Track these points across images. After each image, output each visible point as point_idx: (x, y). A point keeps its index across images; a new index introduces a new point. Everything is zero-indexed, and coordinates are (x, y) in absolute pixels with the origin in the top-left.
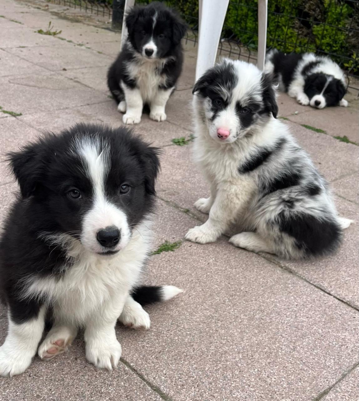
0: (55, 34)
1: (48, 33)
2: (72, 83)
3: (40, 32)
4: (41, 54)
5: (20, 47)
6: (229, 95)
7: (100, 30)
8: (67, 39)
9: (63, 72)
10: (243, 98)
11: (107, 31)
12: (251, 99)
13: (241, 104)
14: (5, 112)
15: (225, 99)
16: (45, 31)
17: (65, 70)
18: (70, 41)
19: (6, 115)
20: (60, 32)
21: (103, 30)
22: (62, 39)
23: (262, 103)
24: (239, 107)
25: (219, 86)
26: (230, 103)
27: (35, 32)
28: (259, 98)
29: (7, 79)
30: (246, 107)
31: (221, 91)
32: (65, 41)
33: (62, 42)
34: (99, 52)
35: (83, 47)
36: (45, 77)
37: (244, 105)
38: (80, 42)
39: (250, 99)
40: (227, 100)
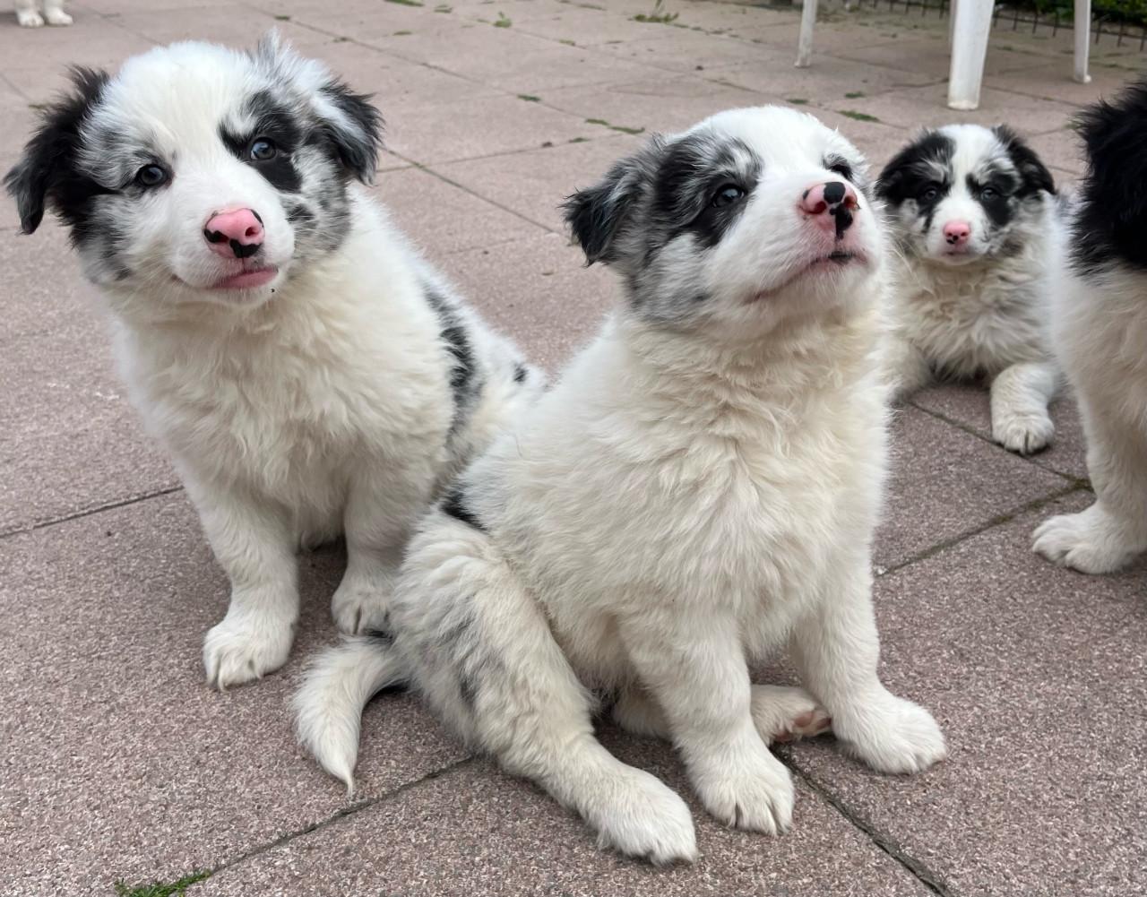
0: (667, 19)
1: (655, 19)
2: (716, 87)
3: (640, 18)
4: (651, 50)
5: (611, 42)
6: (947, 169)
7: (748, 9)
8: (692, 25)
9: (699, 72)
10: (976, 166)
11: (761, 10)
12: (992, 166)
13: (975, 179)
14: (615, 129)
15: (941, 179)
16: (648, 16)
17: (700, 68)
18: (697, 29)
19: (618, 132)
20: (676, 16)
21: (755, 9)
22: (683, 27)
23: (1015, 173)
24: (974, 186)
25: (922, 161)
26: (953, 182)
27: (630, 20)
28: (1006, 164)
29: (605, 86)
30: (987, 183)
31: (929, 168)
32: (689, 30)
33: (683, 31)
34: (755, 41)
35: (724, 36)
36: (668, 82)
37: (982, 179)
38: (717, 28)
39: (990, 167)
40: (945, 179)
